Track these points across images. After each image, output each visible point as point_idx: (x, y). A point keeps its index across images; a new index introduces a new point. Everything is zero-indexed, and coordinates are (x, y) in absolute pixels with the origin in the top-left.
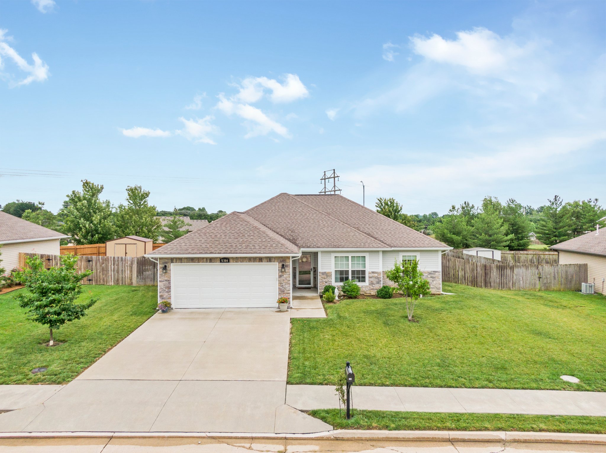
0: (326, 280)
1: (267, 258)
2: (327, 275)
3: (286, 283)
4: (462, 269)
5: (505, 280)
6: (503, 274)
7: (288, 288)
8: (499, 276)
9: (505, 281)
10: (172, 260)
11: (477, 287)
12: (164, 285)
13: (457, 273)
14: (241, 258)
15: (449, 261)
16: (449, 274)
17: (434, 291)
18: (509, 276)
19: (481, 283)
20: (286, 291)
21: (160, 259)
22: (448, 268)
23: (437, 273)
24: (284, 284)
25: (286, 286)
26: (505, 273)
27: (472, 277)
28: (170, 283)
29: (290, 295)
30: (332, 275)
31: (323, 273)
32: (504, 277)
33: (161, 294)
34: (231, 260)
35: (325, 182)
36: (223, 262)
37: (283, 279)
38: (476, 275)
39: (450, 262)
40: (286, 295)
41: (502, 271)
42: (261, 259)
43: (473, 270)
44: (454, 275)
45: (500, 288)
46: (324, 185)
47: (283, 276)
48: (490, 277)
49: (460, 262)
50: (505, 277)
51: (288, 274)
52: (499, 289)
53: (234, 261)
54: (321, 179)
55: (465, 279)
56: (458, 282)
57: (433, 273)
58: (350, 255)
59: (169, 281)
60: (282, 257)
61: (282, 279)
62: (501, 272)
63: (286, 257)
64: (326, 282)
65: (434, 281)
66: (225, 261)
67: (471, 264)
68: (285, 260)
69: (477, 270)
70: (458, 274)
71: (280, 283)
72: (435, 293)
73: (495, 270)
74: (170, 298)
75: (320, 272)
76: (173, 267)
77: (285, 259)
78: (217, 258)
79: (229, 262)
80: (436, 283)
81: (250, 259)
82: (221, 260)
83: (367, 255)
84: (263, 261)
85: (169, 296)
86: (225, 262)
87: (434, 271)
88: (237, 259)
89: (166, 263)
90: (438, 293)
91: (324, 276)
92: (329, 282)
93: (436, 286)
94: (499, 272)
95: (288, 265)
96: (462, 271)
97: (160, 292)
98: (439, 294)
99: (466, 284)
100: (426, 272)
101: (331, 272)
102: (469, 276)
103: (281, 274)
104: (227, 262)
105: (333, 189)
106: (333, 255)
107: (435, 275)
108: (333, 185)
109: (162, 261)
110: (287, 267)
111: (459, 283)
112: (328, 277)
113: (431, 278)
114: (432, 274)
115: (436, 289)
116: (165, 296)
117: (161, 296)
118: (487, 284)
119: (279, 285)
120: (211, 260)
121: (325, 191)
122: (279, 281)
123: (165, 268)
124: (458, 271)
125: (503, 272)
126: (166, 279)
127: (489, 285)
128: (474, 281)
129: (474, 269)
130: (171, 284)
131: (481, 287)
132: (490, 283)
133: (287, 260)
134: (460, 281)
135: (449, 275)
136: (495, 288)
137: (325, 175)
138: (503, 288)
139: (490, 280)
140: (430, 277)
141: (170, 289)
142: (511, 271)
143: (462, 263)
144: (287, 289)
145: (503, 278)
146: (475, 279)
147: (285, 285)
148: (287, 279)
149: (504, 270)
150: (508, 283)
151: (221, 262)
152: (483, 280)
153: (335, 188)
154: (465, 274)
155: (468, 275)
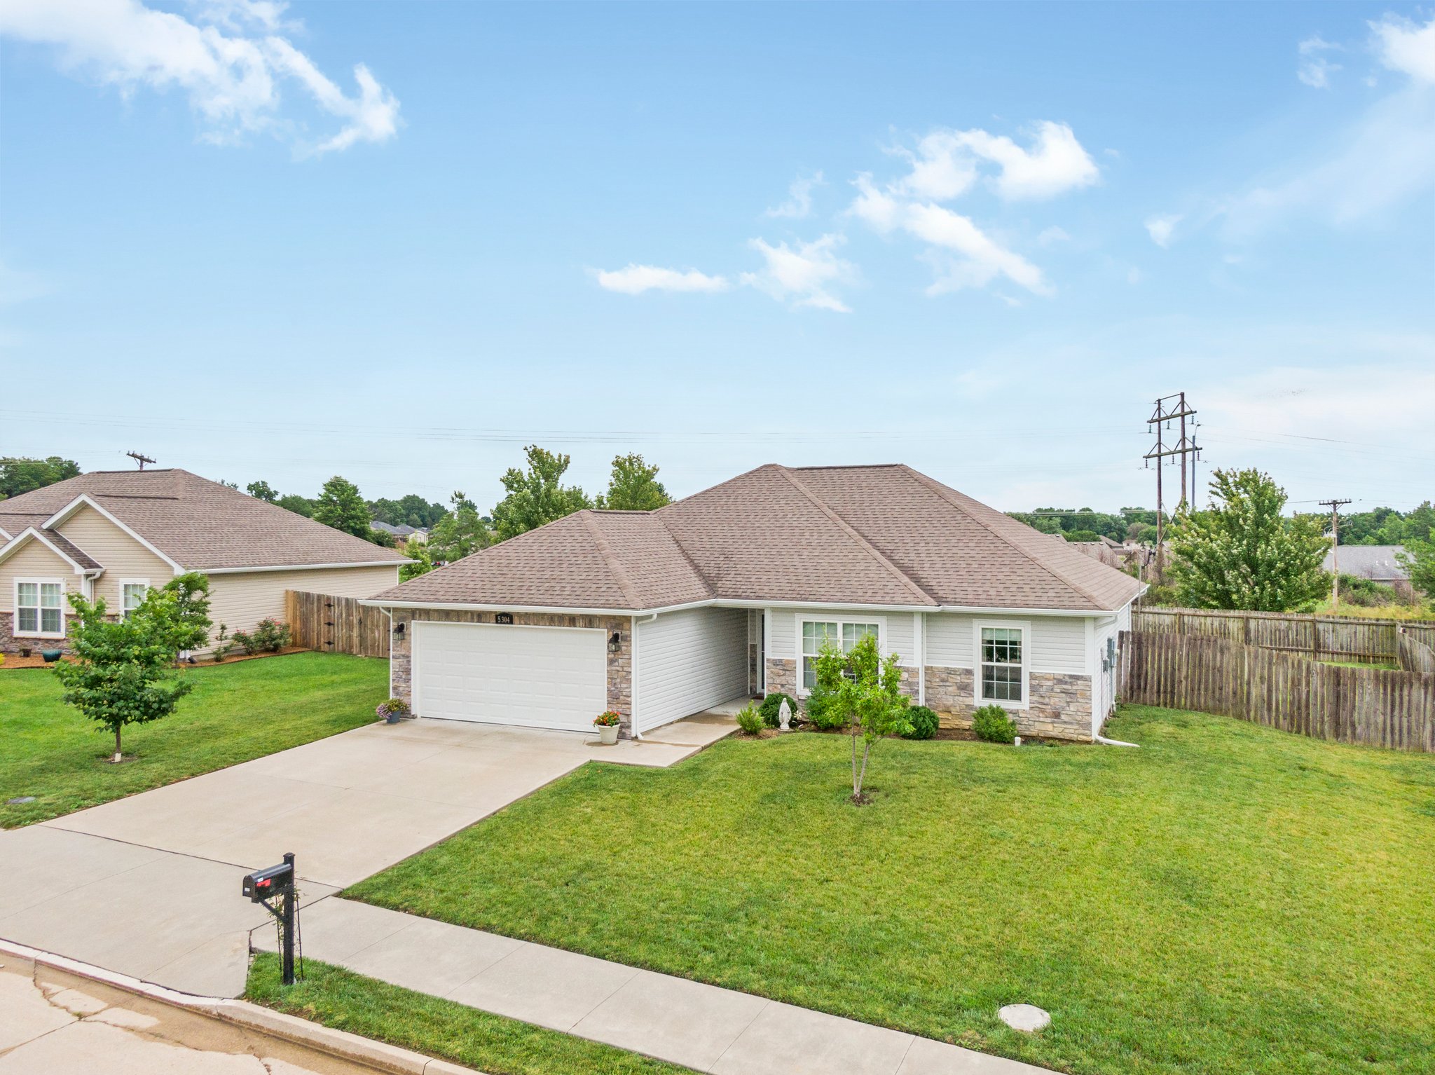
0: (783, 680)
1: (584, 616)
2: (785, 667)
3: (624, 677)
4: (1262, 678)
5: (1405, 720)
6: (1397, 700)
7: (627, 690)
8: (1385, 707)
9: (1405, 724)
10: (414, 613)
11: (1308, 734)
12: (400, 666)
13: (1245, 688)
14: (534, 614)
15: (1222, 653)
16: (1221, 689)
17: (1072, 731)
18: (1418, 709)
19: (1322, 722)
20: (622, 697)
21: (396, 609)
22: (1220, 671)
23: (1079, 682)
24: (618, 680)
25: (624, 686)
26: (1406, 699)
27: (1292, 704)
28: (409, 662)
29: (630, 709)
30: (797, 670)
31: (777, 663)
32: (1401, 709)
33: (396, 684)
34: (516, 619)
35: (1160, 427)
36: (501, 623)
37: (618, 668)
38: (1304, 696)
39: (1226, 656)
40: (624, 706)
41: (1393, 690)
42: (572, 620)
43: (1296, 684)
44: (1235, 693)
45: (1388, 745)
46: (1157, 435)
47: (616, 660)
48: (1354, 707)
49: (1256, 657)
50: (1405, 710)
51: (626, 657)
52: (1383, 745)
53: (522, 622)
54: (1151, 421)
55: (1269, 709)
56: (1248, 713)
57: (1067, 679)
58: (840, 621)
59: (407, 657)
60: (614, 617)
61: (614, 668)
62: (1392, 695)
63: (624, 616)
64: (783, 686)
65: (1071, 705)
66: (505, 619)
67: (1290, 664)
68: (622, 624)
69: (1308, 684)
70: (1249, 693)
71: (611, 678)
72: (1075, 737)
73: (1369, 687)
74: (409, 693)
75: (768, 660)
76: (416, 628)
77: (621, 622)
78: (490, 613)
79: (511, 622)
80: (1078, 711)
81: (553, 619)
82: (497, 616)
83: (881, 622)
84: (577, 624)
85: (407, 689)
86: (504, 623)
87: (1071, 677)
88: (528, 618)
89: (404, 618)
90: (1084, 738)
91: (778, 670)
92: (790, 687)
93: (1079, 718)
94: (1385, 693)
95: (627, 636)
96: (1262, 683)
97: (393, 680)
98: (1088, 743)
99: (1273, 722)
100: (1048, 676)
101: (794, 662)
102: (1284, 701)
103: (612, 656)
104: (507, 623)
105: (1180, 448)
106: (800, 619)
107: (1075, 687)
108: (1180, 437)
109: (399, 614)
110: (626, 641)
111: (1249, 720)
112: (787, 672)
113: (1064, 695)
114: (1066, 683)
115: (1076, 727)
116: (401, 689)
117: (395, 688)
118: (1341, 728)
119: (608, 683)
120: (480, 617)
121: (1160, 451)
122: (608, 672)
123: (400, 629)
124: (1249, 683)
125: (1397, 694)
126: (403, 653)
127: (1349, 732)
128: (1300, 714)
129: (1299, 680)
130: (412, 663)
131: (1321, 736)
132: (1353, 725)
133: (626, 625)
134: (1252, 714)
135: (1221, 694)
136: (1368, 744)
137: (1159, 409)
138: (1396, 744)
139: (1352, 716)
140: (1059, 691)
141: (410, 674)
142: (1426, 693)
143: (1263, 659)
144: (624, 693)
145: (1396, 712)
146: (1303, 709)
147: (621, 683)
148: (625, 669)
149: (1401, 690)
150: (1414, 728)
151: (497, 622)
152: (1326, 712)
153: (1184, 444)
154: (1270, 691)
155: (1282, 695)
